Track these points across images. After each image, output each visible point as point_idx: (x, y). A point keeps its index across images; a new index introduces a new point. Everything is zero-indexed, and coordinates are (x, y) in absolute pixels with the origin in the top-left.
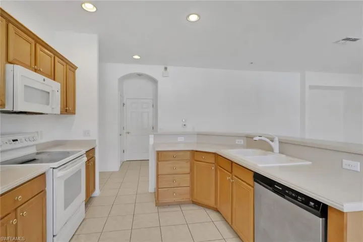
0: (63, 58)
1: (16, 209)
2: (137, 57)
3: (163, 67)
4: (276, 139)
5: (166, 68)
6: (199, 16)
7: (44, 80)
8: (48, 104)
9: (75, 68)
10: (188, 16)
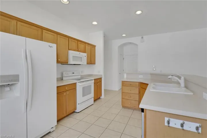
0: (88, 44)
1: (66, 91)
2: (124, 35)
3: (141, 37)
4: (182, 78)
5: (142, 38)
6: (141, 11)
7: (80, 53)
8: (81, 61)
9: (94, 46)
10: (136, 12)
